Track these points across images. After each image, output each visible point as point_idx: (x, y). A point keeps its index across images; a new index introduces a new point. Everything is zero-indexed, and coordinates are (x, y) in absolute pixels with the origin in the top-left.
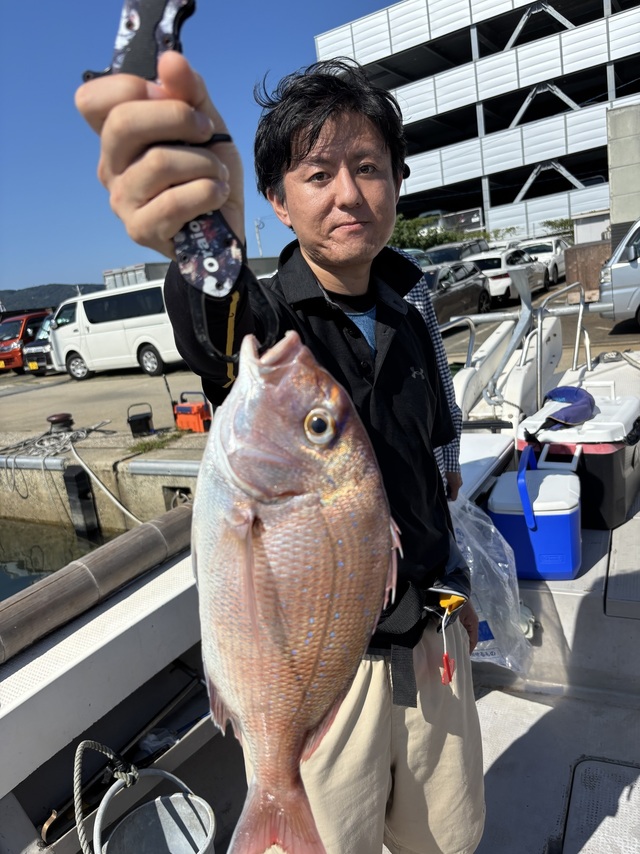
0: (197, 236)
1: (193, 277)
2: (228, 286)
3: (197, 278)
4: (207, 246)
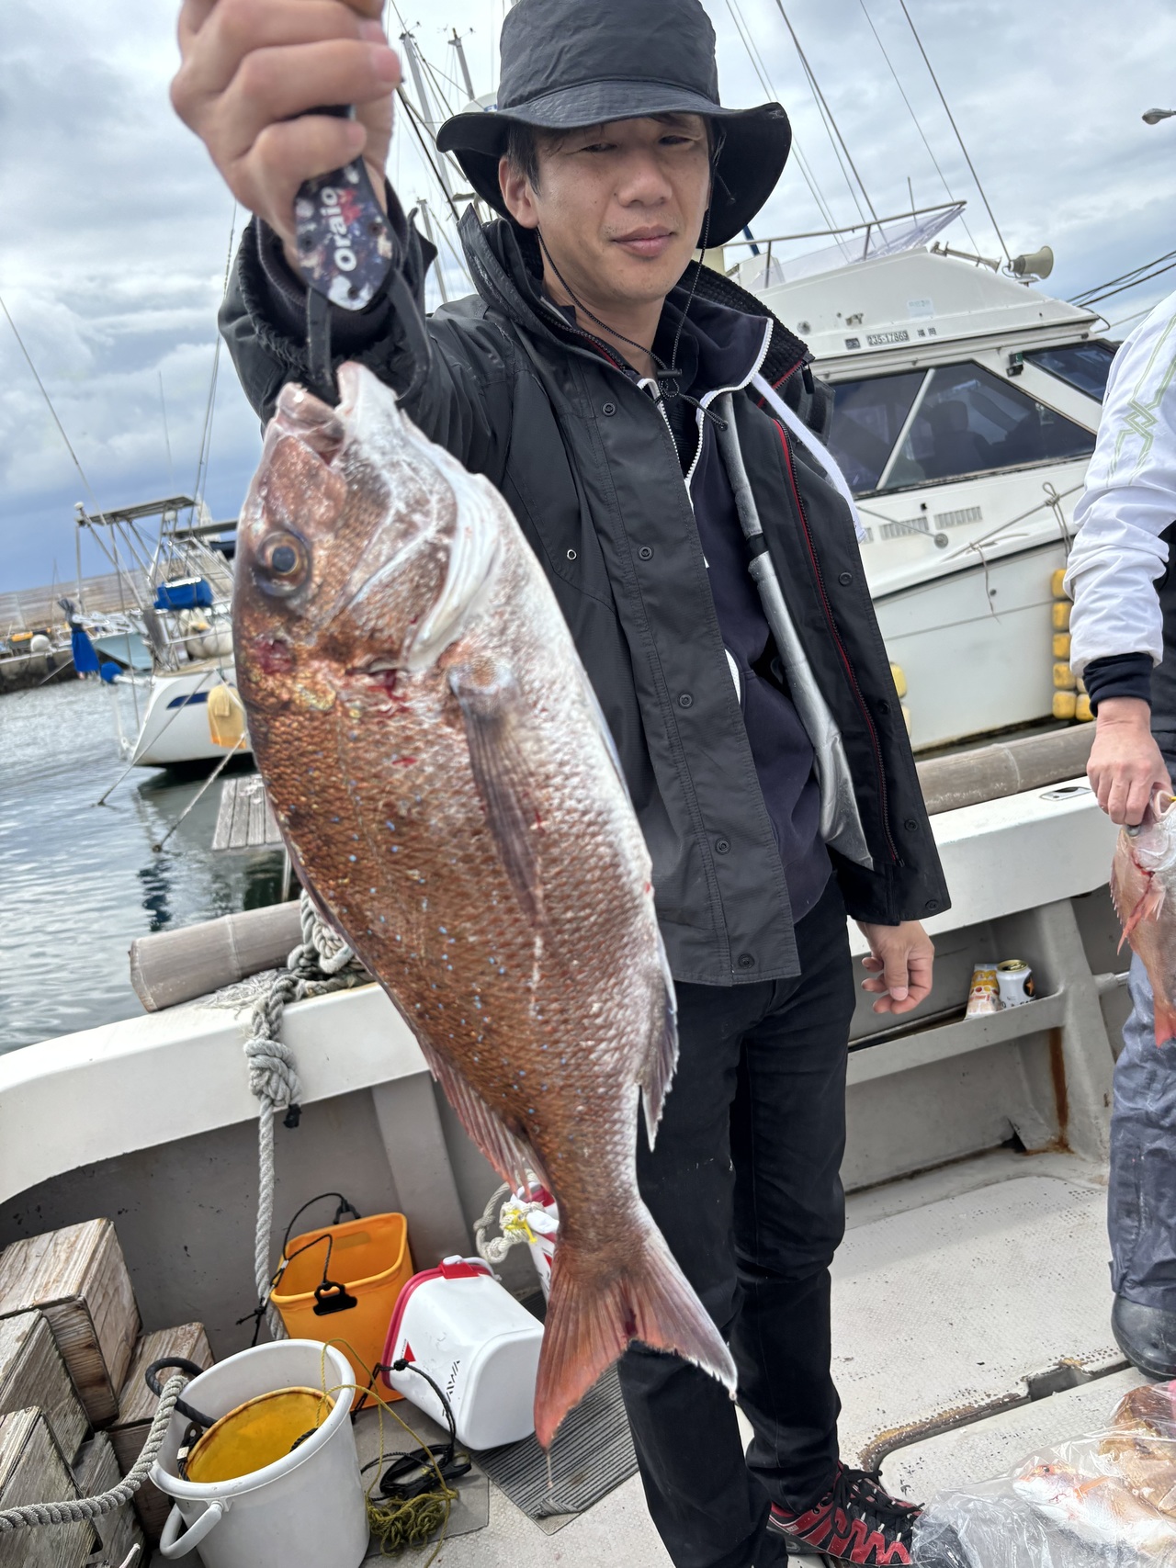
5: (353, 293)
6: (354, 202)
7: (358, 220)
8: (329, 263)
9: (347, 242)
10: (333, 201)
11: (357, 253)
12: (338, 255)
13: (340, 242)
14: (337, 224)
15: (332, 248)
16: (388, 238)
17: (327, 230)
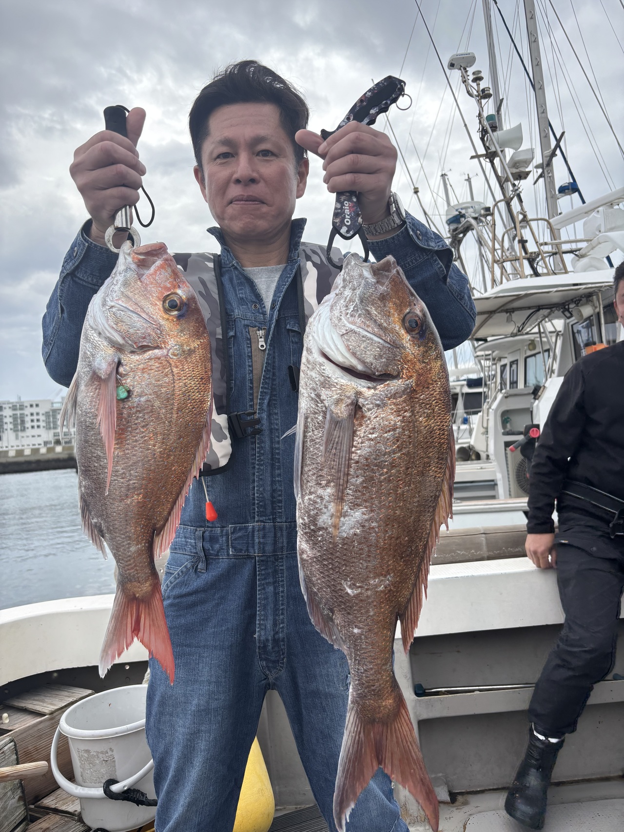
0: (346, 208)
1: (337, 225)
2: (351, 233)
3: (339, 225)
4: (349, 213)
5: (348, 232)
6: (353, 207)
7: (354, 212)
8: (342, 223)
9: (349, 217)
10: (347, 205)
11: (351, 221)
12: (346, 220)
13: (347, 217)
14: (347, 211)
15: (344, 218)
16: (362, 218)
17: (344, 213)
